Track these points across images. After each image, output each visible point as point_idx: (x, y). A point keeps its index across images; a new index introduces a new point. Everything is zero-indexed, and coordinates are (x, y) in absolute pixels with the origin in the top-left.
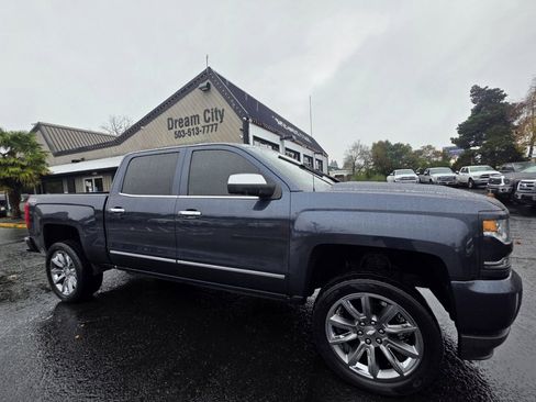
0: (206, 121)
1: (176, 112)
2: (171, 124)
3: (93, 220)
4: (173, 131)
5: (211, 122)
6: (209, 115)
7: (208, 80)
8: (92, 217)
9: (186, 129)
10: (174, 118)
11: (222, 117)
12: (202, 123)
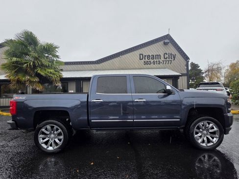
0: (165, 58)
1: (146, 51)
2: (142, 57)
3: (80, 106)
4: (143, 61)
5: (168, 59)
6: (166, 56)
7: (167, 40)
8: (79, 105)
9: (152, 61)
10: (144, 54)
11: (174, 58)
12: (162, 59)
